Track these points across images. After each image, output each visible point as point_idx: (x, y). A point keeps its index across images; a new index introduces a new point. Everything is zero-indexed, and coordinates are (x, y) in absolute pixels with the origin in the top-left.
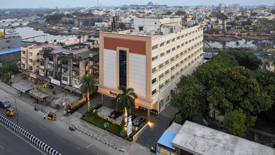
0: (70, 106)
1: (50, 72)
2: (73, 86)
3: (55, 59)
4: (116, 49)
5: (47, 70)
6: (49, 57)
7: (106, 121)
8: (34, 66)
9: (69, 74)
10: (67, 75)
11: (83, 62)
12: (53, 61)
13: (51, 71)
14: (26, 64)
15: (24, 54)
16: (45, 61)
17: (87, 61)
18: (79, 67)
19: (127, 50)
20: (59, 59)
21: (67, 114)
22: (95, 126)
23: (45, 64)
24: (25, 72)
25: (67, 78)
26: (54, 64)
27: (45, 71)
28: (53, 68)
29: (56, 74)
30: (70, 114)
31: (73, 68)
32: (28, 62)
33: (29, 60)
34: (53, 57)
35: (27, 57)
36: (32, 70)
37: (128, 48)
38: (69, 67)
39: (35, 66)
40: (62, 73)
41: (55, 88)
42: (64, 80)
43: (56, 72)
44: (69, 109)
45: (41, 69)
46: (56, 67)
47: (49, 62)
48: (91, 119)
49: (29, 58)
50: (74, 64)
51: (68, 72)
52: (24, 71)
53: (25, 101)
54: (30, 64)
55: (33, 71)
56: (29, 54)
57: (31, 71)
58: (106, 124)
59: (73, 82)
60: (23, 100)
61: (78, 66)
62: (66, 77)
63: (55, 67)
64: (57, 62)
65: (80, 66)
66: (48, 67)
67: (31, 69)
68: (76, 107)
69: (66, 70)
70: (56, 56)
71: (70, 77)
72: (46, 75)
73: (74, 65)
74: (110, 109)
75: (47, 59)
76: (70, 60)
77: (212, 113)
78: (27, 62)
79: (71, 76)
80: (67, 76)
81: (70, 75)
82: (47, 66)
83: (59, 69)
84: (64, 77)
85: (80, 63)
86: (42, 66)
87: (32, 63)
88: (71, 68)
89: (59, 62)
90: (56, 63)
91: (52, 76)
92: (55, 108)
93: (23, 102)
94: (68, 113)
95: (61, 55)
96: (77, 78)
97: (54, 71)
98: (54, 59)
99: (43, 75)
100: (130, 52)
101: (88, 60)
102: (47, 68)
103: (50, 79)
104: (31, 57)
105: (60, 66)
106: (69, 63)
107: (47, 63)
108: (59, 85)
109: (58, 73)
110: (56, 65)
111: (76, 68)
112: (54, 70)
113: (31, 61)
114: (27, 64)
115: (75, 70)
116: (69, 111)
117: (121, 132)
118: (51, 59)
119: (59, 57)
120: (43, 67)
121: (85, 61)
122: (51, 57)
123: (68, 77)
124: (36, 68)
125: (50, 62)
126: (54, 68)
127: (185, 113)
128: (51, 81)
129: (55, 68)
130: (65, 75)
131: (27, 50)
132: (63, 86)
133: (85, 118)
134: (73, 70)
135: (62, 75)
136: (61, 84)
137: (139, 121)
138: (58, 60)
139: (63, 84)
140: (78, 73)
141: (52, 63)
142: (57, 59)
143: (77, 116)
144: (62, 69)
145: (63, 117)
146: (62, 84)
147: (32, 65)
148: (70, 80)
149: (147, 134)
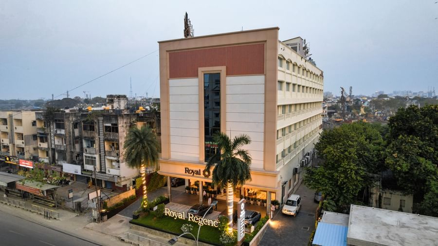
0: (105, 202)
1: (60, 152)
2: (107, 172)
3: (69, 125)
4: (195, 75)
5: (53, 150)
6: (56, 120)
7: (185, 221)
8: (26, 146)
9: (97, 149)
10: (94, 152)
11: (125, 121)
12: (63, 128)
13: (62, 149)
14: (11, 146)
15: (6, 126)
16: (47, 131)
17: (132, 121)
18: (117, 131)
19: (222, 69)
20: (75, 125)
21: (101, 218)
22: (162, 233)
23: (49, 137)
24: (10, 160)
25: (95, 158)
26: (67, 136)
27: (50, 152)
28: (65, 145)
29: (72, 156)
30: (105, 217)
31: (105, 135)
32: (15, 140)
33: (16, 137)
34: (63, 121)
35: (12, 130)
36: (24, 154)
37: (225, 65)
38: (97, 135)
39: (29, 148)
40: (84, 150)
41: (71, 184)
42: (88, 164)
43: (72, 152)
44: (104, 208)
45: (41, 149)
46: (72, 143)
47: (56, 131)
48: (152, 222)
49: (15, 131)
50: (106, 127)
51: (96, 146)
52: (8, 159)
53: (8, 204)
54: (19, 142)
55: (27, 156)
56: (15, 124)
57: (21, 156)
58: (186, 226)
59: (107, 164)
60: (4, 202)
61: (115, 129)
62: (92, 157)
63: (70, 142)
64: (73, 132)
65: (119, 128)
66: (56, 144)
67: (21, 154)
68: (117, 205)
69: (92, 142)
70: (71, 119)
71: (100, 155)
72: (53, 161)
73: (107, 129)
74: (185, 206)
75: (52, 127)
76: (98, 120)
77: (376, 201)
78: (12, 141)
79: (102, 154)
80: (94, 154)
81: (100, 152)
82: (53, 142)
83: (77, 146)
84: (89, 157)
85: (119, 122)
86: (44, 142)
87: (24, 141)
88: (102, 137)
89: (77, 132)
90: (70, 133)
91: (64, 159)
92: (74, 211)
93: (5, 206)
94: (102, 214)
95: (79, 118)
96: (115, 155)
97: (69, 150)
98: (67, 123)
99: (46, 161)
100: (229, 73)
101: (134, 120)
102: (53, 146)
103: (61, 167)
104: (20, 129)
105: (78, 140)
106: (96, 127)
107: (52, 134)
108: (79, 173)
109: (75, 155)
110: (70, 136)
111: (111, 133)
112: (68, 147)
113: (21, 136)
114: (14, 144)
115: (109, 138)
116: (104, 211)
117: (222, 237)
118: (60, 126)
119: (75, 121)
120: (44, 145)
121: (129, 121)
122: (60, 121)
123: (97, 156)
124: (32, 151)
125: (58, 132)
126: (68, 143)
127: (337, 197)
128: (62, 168)
129: (70, 144)
130: (90, 153)
131: (11, 116)
132: (87, 174)
133: (139, 220)
134: (105, 140)
135: (84, 154)
136: (83, 170)
137: (252, 217)
138: (75, 128)
139: (88, 170)
140: (115, 144)
141: (63, 132)
142: (71, 125)
143: (121, 221)
144: (84, 141)
145: (93, 224)
146: (85, 170)
147: (23, 146)
148: (101, 162)
149: (272, 240)
